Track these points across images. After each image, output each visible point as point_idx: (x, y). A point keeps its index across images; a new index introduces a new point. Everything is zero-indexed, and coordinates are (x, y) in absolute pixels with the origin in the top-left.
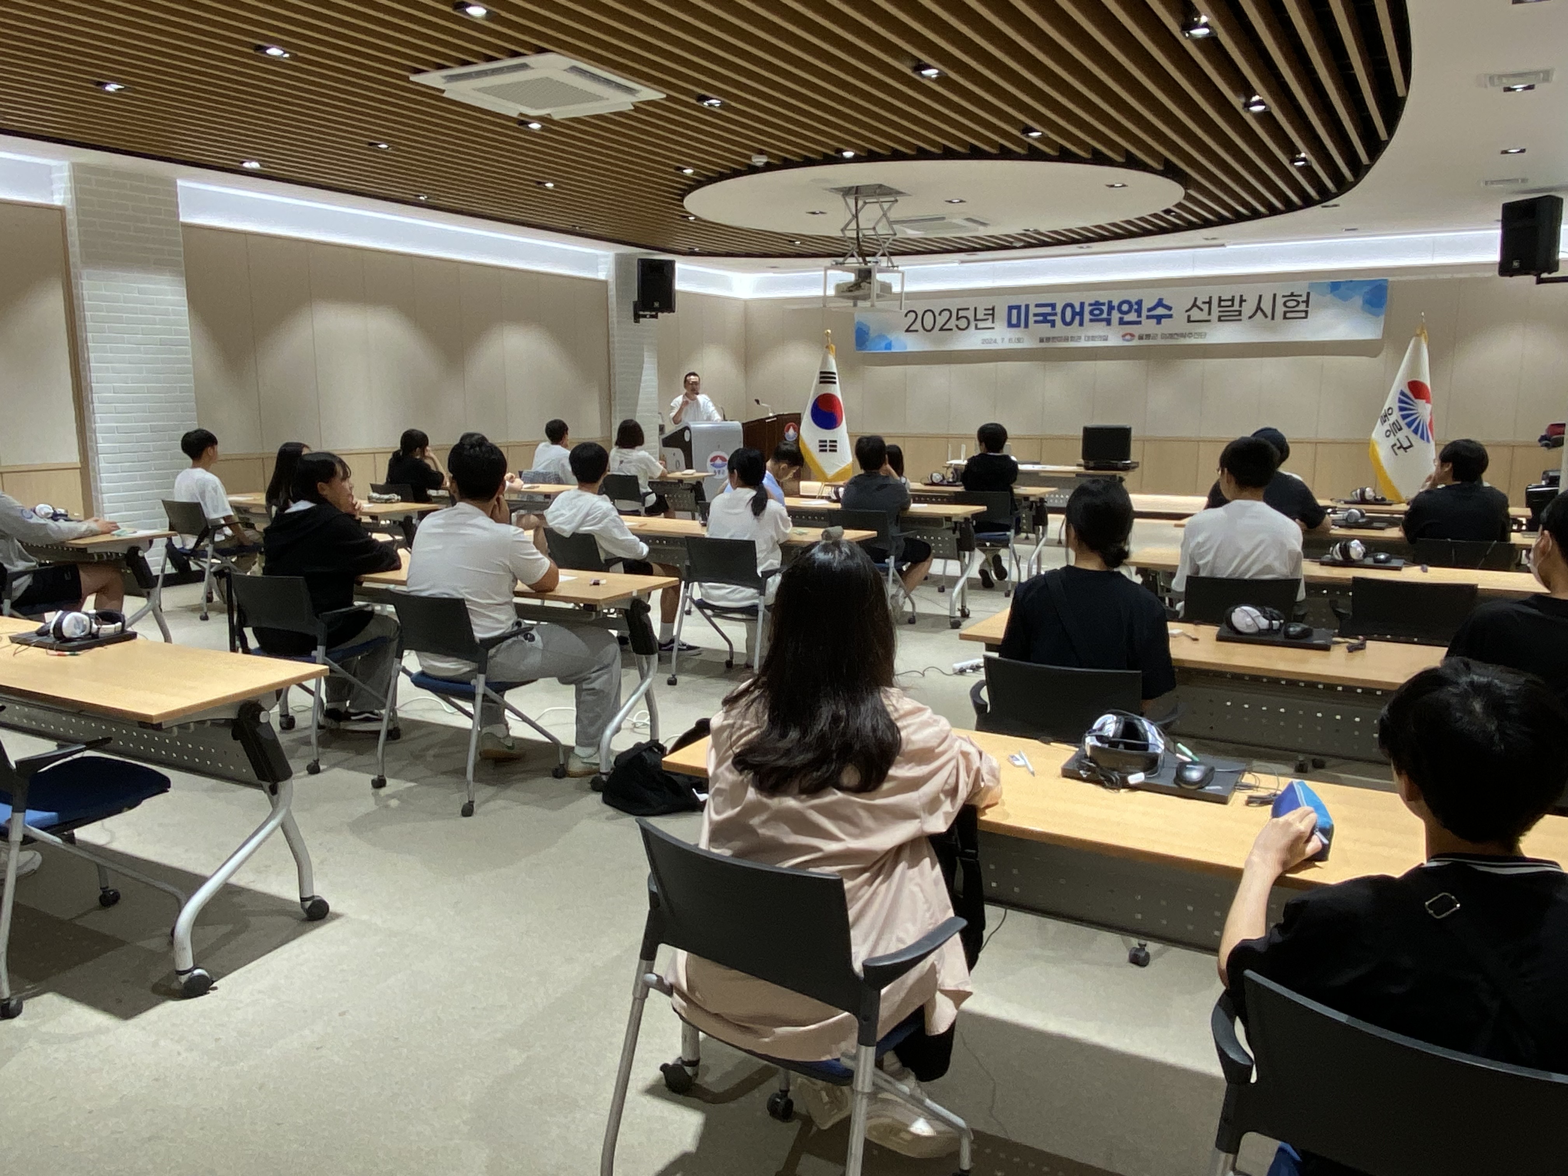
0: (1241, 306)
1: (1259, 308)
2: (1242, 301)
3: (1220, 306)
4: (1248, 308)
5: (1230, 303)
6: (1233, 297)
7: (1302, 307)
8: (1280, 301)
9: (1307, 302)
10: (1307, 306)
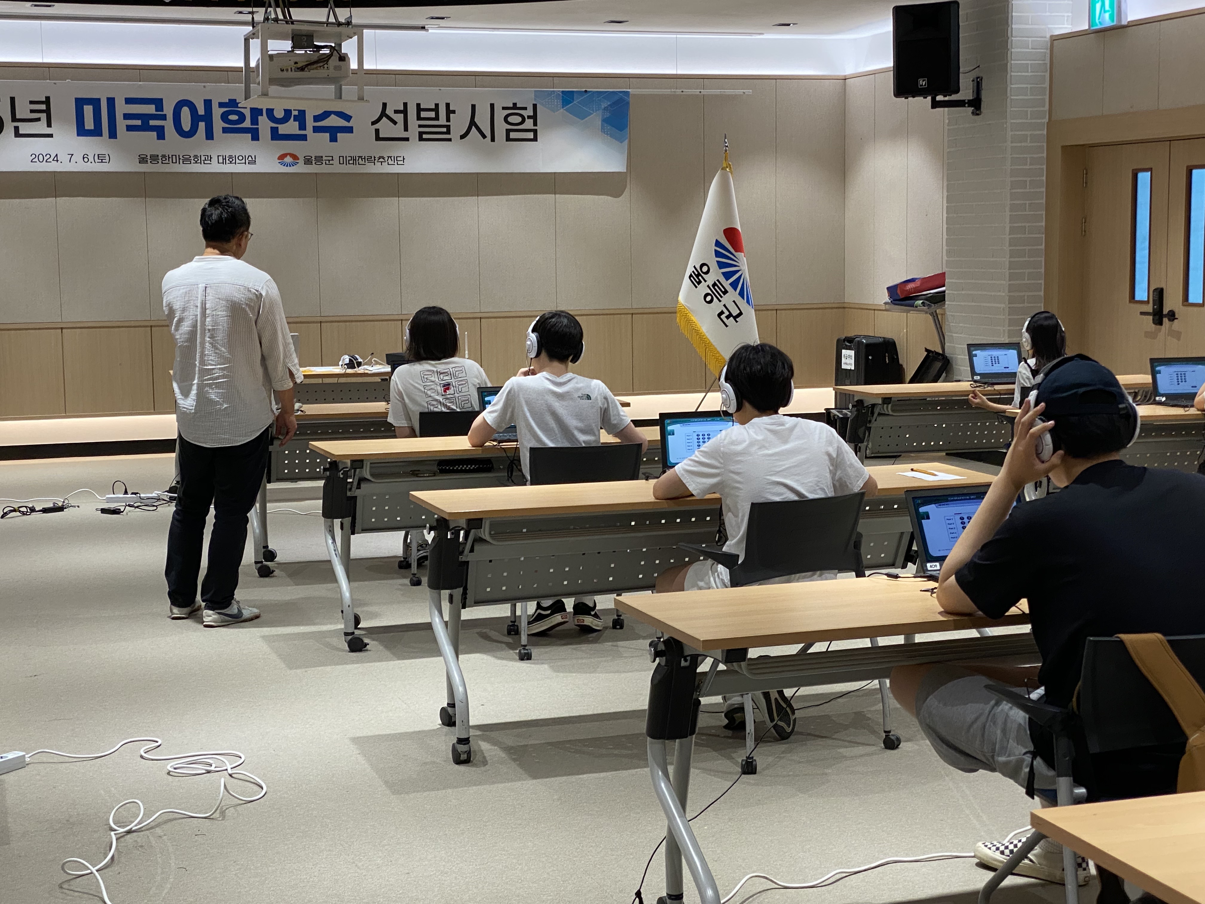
0: (448, 120)
1: (472, 123)
2: (449, 112)
3: (419, 118)
4: (459, 123)
5: (432, 114)
6: (437, 105)
7: (529, 124)
8: (500, 115)
9: (534, 117)
10: (535, 124)
